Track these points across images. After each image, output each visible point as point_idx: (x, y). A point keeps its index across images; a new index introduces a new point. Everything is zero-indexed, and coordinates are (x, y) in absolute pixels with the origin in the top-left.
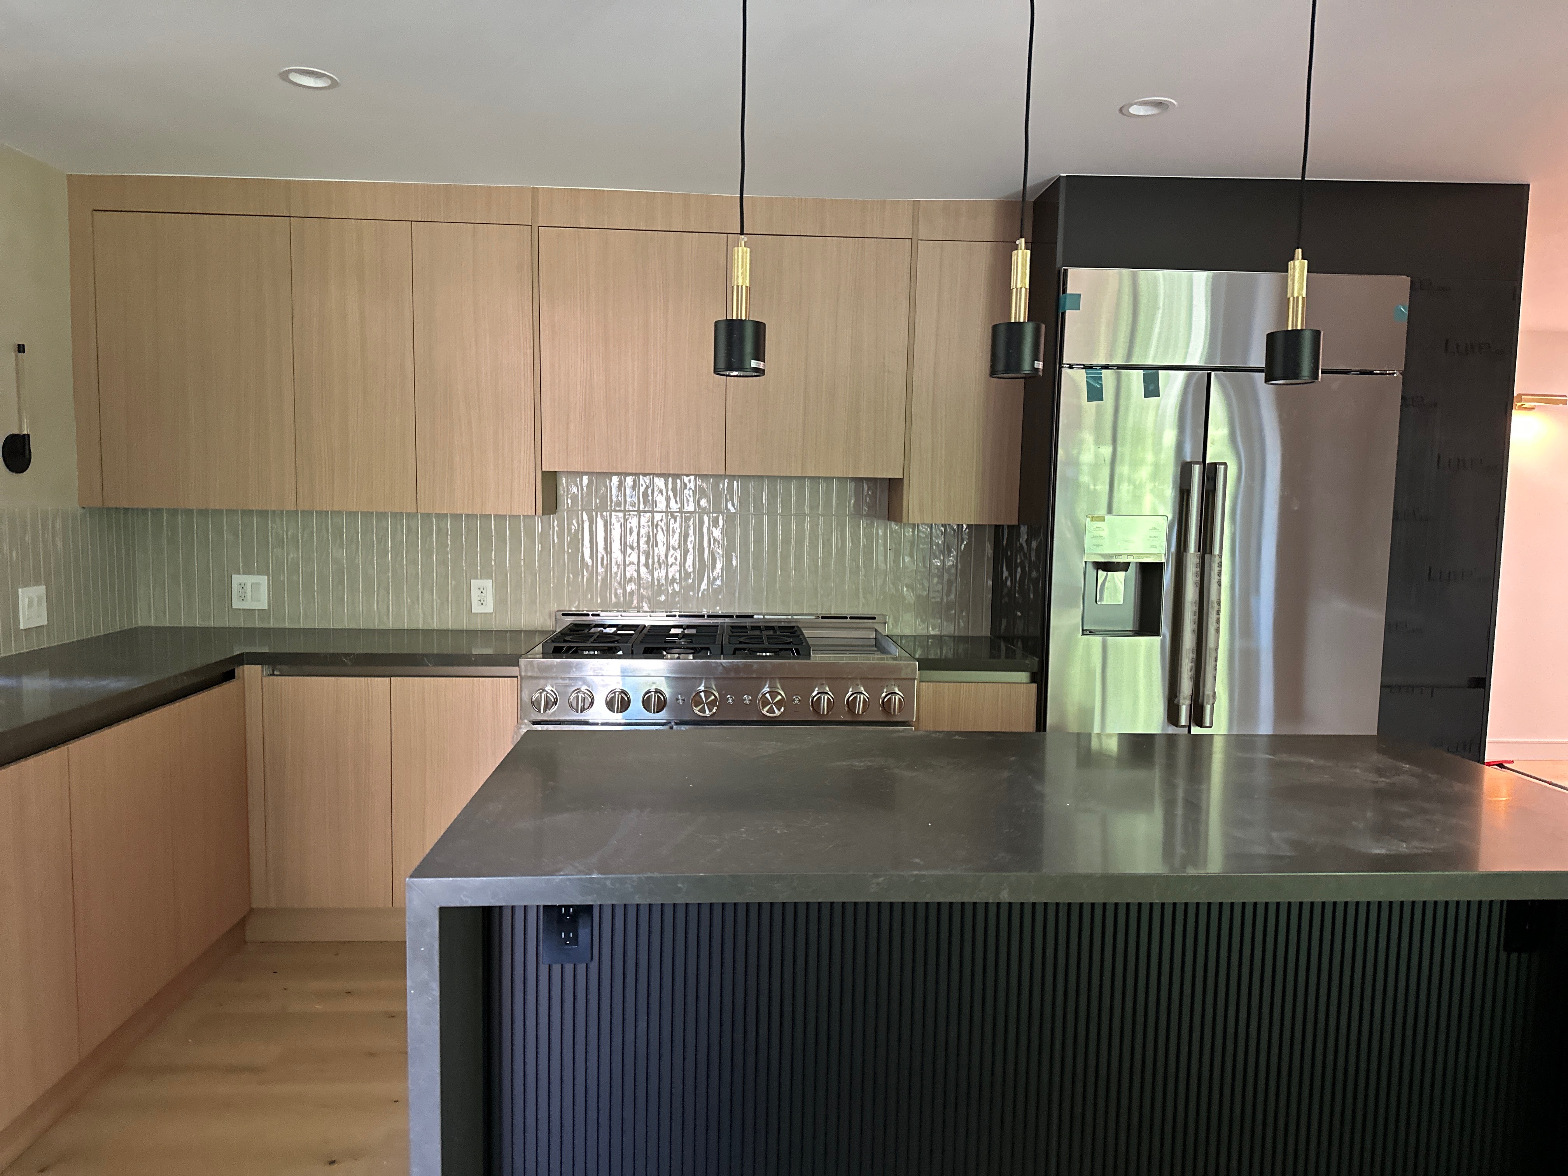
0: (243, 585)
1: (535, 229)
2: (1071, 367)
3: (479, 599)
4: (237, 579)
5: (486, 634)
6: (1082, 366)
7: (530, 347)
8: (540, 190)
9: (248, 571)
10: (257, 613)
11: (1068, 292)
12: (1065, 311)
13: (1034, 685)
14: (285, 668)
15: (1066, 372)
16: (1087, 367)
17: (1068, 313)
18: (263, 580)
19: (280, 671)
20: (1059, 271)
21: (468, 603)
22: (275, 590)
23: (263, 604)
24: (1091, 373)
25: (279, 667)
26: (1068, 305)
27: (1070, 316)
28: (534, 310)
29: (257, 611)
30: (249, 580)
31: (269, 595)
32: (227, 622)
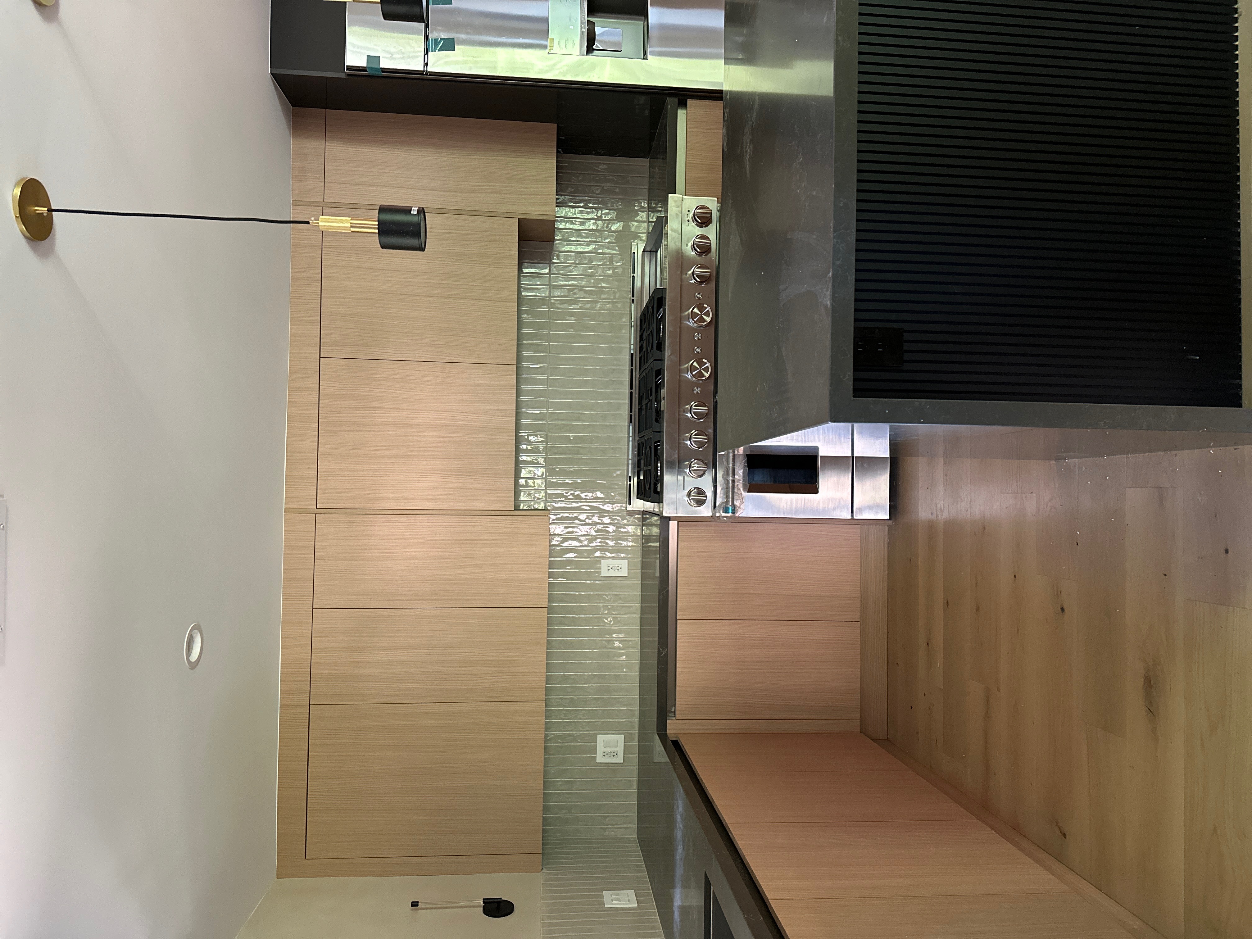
0: (605, 754)
1: (318, 512)
2: (426, 64)
3: (616, 571)
4: (600, 759)
5: (645, 566)
6: (426, 56)
7: (415, 517)
8: (287, 506)
9: (594, 750)
10: (627, 744)
11: (365, 65)
12: (381, 68)
13: (689, 102)
14: (669, 703)
15: (431, 69)
16: (426, 52)
17: (382, 65)
18: (601, 738)
19: (672, 707)
20: (349, 75)
21: (619, 579)
22: (608, 728)
23: (620, 738)
24: (432, 48)
25: (668, 709)
26: (377, 67)
27: (384, 64)
28: (385, 513)
29: (625, 743)
30: (600, 749)
31: (613, 734)
32: (634, 768)
